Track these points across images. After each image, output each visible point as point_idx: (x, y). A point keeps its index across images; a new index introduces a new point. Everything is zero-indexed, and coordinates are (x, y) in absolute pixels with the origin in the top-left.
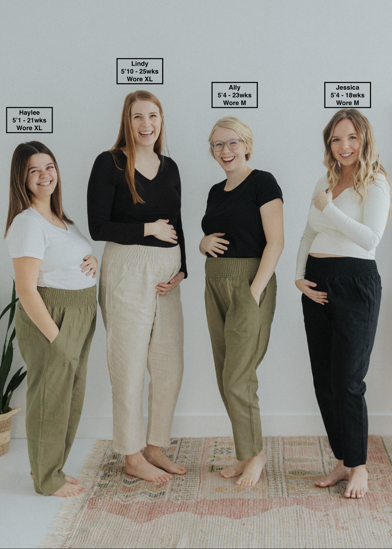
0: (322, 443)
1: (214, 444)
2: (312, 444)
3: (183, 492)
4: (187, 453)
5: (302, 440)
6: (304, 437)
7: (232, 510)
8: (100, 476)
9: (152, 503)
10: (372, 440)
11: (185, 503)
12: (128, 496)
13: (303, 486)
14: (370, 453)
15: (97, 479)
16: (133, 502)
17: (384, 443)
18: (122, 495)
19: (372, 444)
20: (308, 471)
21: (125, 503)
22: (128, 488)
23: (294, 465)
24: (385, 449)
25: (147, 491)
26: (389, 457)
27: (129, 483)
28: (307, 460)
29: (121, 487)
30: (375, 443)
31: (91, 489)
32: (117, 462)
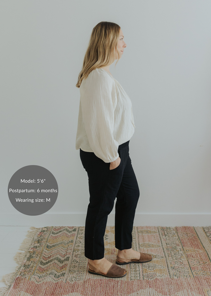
0: (160, 232)
2: (155, 232)
3: (77, 273)
4: (81, 239)
5: (149, 230)
6: (150, 227)
7: (107, 291)
8: (26, 258)
9: (55, 284)
10: (189, 230)
11: (76, 283)
12: (41, 277)
13: (152, 269)
14: (190, 241)
15: (24, 260)
16: (44, 282)
17: (196, 232)
18: (37, 275)
19: (190, 233)
20: (155, 255)
21: (38, 284)
22: (42, 268)
23: (146, 250)
24: (198, 237)
25: (54, 271)
26: (202, 244)
27: (44, 264)
28: (153, 246)
29: (38, 268)
30: (191, 232)
31: (19, 269)
32: (40, 245)
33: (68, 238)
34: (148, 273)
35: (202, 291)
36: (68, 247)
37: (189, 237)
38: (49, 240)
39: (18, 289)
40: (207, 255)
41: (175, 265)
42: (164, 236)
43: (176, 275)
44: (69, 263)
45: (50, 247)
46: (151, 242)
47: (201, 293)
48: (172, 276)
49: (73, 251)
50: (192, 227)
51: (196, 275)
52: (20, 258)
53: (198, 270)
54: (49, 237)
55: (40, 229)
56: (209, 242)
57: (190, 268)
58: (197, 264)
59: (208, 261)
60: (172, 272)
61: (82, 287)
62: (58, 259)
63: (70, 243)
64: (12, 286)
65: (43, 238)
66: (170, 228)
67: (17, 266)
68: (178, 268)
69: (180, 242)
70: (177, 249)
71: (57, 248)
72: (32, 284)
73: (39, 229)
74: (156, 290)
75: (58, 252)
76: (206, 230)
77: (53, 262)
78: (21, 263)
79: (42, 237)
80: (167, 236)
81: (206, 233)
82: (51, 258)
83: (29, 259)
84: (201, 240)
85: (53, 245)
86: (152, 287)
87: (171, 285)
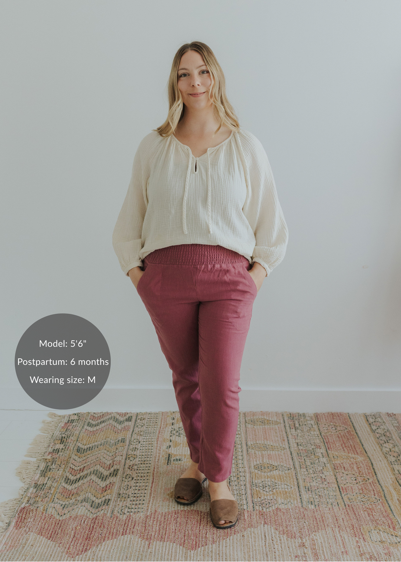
0: (286, 423)
1: (171, 421)
2: (277, 423)
3: (132, 499)
4: (141, 435)
5: (265, 418)
6: (268, 414)
7: (187, 533)
8: (39, 472)
9: (93, 519)
10: (340, 420)
11: (131, 518)
12: (66, 506)
13: (270, 491)
14: (341, 439)
15: (35, 475)
16: (71, 517)
17: (352, 424)
18: (60, 503)
19: (341, 424)
20: (276, 465)
21: (61, 519)
22: (69, 490)
23: (259, 455)
24: (356, 433)
25: (89, 496)
26: (362, 445)
27: (71, 483)
28: (273, 448)
29: (60, 489)
30: (344, 423)
31: (25, 492)
32: (64, 448)
33: (117, 433)
34: (262, 499)
35: (359, 531)
36: (117, 451)
37: (340, 432)
38: (81, 437)
39: (24, 529)
40: (371, 465)
41: (312, 484)
42: (294, 430)
43: (313, 501)
44: (118, 480)
45: (83, 450)
46: (268, 442)
47: (357, 535)
48: (305, 503)
49: (126, 459)
50: (346, 414)
51: (349, 503)
52: (28, 471)
53: (354, 494)
54: (82, 432)
55: (66, 418)
56: (374, 442)
57: (339, 488)
58: (352, 481)
59: (371, 476)
60: (305, 496)
61: (141, 524)
62: (98, 473)
63: (119, 442)
64: (13, 524)
65: (70, 433)
66: (304, 415)
67: (22, 487)
68: (316, 488)
69: (322, 441)
70: (316, 454)
71: (97, 453)
72: (49, 519)
73: (64, 418)
74: (276, 529)
75: (97, 459)
76: (371, 420)
77: (88, 478)
78: (30, 480)
79: (68, 433)
80: (298, 431)
81: (370, 424)
82: (85, 472)
83: (43, 474)
84: (361, 438)
85: (88, 446)
86: (269, 524)
87: (303, 519)
